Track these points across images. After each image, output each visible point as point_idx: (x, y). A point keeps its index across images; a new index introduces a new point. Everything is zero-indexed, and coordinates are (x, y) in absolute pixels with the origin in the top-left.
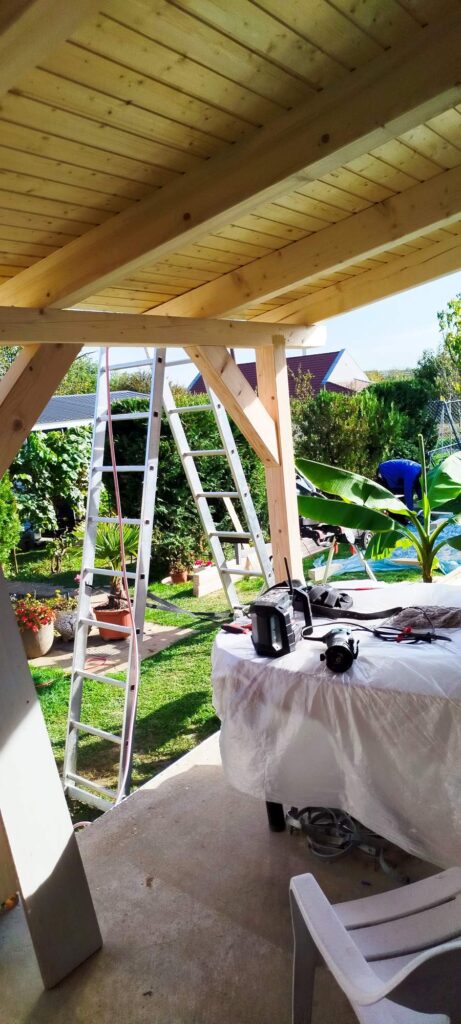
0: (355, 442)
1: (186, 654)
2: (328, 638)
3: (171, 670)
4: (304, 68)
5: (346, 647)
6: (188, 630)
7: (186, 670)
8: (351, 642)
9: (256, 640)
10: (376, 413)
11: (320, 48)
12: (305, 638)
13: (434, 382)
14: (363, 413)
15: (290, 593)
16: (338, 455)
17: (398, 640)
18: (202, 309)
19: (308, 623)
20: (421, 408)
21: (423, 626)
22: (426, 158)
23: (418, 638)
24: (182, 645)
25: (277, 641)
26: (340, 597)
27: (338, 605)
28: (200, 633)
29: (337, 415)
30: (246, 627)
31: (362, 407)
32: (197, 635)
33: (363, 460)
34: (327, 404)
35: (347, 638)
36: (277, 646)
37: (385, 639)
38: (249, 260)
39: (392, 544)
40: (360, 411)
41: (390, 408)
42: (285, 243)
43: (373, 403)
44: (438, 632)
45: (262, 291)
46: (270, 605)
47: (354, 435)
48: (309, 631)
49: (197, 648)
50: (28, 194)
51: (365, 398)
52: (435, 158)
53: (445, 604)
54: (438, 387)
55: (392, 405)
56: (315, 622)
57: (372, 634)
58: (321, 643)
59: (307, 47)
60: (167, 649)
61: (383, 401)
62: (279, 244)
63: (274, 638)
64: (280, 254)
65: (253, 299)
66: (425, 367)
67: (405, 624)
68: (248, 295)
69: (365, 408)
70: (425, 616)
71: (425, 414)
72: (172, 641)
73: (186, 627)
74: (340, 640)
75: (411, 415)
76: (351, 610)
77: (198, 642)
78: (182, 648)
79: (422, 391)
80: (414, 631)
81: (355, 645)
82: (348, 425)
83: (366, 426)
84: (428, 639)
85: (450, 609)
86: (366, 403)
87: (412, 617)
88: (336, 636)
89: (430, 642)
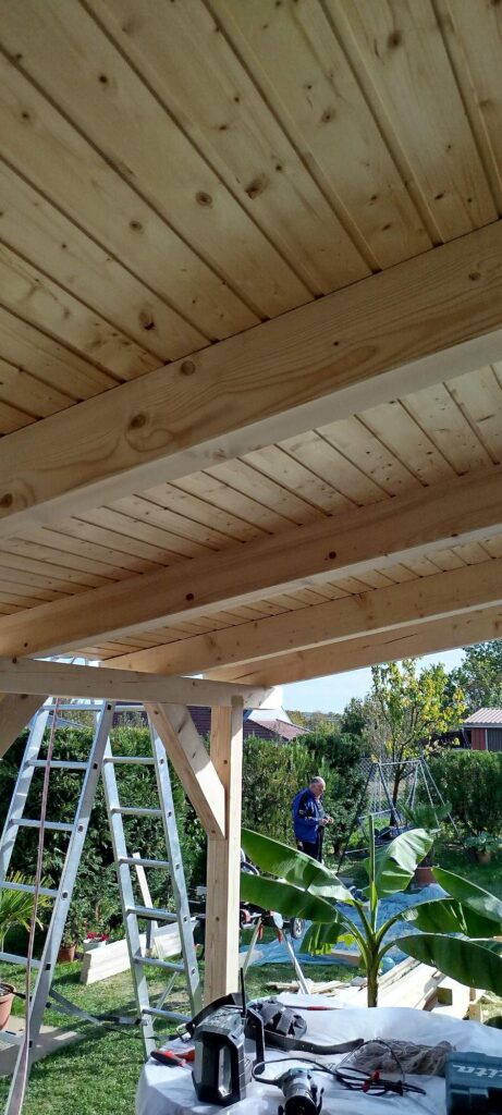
0: (282, 799)
1: (65, 1070)
2: (285, 1081)
3: (44, 1094)
4: (321, 502)
5: (308, 1096)
6: (71, 1034)
7: (65, 1096)
8: (314, 1090)
9: (199, 1080)
10: (306, 768)
11: (338, 491)
12: (258, 1080)
13: (360, 734)
14: (293, 766)
15: (242, 1014)
16: (263, 811)
17: (365, 1089)
18: (169, 665)
19: (260, 1057)
20: (352, 766)
21: (390, 1070)
22: (406, 568)
23: (389, 1086)
24: (61, 1054)
25: (224, 1084)
26: (294, 1019)
27: (291, 1032)
28: (86, 1039)
29: (264, 767)
30: (181, 1057)
31: (292, 759)
32: (82, 1041)
33: (289, 819)
34: (255, 752)
35: (308, 1084)
36: (223, 1090)
37: (349, 1087)
38: (226, 626)
39: (332, 939)
40: (289, 764)
41: (320, 763)
42: (262, 615)
43: (304, 756)
44: (410, 1079)
45: (233, 658)
46: (221, 1032)
47: (282, 790)
48: (261, 1070)
49: (81, 1061)
50: (43, 561)
51: (295, 750)
52: (413, 568)
53: (417, 1041)
54: (366, 740)
55: (323, 761)
56: (269, 1055)
57: (331, 1076)
58: (276, 1087)
59: (328, 489)
60: (42, 1061)
61: (313, 754)
62: (257, 616)
63: (221, 1077)
64: (256, 625)
65: (223, 664)
66: (351, 716)
67: (370, 1063)
68: (219, 659)
69: (295, 760)
70: (393, 1056)
71: (357, 773)
72: (51, 1049)
73: (69, 1028)
74: (301, 1086)
75: (341, 773)
76: (305, 1039)
77: (82, 1052)
78: (60, 1060)
79: (353, 748)
80: (383, 1077)
81: (318, 1094)
82: (277, 779)
83: (294, 782)
84: (399, 1089)
85: (421, 1047)
86: (295, 755)
87: (377, 1055)
88: (296, 1081)
89: (401, 1094)
